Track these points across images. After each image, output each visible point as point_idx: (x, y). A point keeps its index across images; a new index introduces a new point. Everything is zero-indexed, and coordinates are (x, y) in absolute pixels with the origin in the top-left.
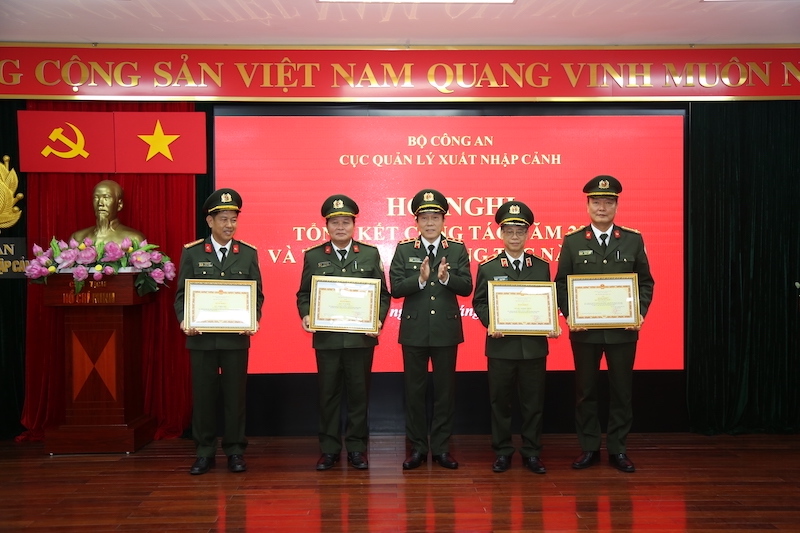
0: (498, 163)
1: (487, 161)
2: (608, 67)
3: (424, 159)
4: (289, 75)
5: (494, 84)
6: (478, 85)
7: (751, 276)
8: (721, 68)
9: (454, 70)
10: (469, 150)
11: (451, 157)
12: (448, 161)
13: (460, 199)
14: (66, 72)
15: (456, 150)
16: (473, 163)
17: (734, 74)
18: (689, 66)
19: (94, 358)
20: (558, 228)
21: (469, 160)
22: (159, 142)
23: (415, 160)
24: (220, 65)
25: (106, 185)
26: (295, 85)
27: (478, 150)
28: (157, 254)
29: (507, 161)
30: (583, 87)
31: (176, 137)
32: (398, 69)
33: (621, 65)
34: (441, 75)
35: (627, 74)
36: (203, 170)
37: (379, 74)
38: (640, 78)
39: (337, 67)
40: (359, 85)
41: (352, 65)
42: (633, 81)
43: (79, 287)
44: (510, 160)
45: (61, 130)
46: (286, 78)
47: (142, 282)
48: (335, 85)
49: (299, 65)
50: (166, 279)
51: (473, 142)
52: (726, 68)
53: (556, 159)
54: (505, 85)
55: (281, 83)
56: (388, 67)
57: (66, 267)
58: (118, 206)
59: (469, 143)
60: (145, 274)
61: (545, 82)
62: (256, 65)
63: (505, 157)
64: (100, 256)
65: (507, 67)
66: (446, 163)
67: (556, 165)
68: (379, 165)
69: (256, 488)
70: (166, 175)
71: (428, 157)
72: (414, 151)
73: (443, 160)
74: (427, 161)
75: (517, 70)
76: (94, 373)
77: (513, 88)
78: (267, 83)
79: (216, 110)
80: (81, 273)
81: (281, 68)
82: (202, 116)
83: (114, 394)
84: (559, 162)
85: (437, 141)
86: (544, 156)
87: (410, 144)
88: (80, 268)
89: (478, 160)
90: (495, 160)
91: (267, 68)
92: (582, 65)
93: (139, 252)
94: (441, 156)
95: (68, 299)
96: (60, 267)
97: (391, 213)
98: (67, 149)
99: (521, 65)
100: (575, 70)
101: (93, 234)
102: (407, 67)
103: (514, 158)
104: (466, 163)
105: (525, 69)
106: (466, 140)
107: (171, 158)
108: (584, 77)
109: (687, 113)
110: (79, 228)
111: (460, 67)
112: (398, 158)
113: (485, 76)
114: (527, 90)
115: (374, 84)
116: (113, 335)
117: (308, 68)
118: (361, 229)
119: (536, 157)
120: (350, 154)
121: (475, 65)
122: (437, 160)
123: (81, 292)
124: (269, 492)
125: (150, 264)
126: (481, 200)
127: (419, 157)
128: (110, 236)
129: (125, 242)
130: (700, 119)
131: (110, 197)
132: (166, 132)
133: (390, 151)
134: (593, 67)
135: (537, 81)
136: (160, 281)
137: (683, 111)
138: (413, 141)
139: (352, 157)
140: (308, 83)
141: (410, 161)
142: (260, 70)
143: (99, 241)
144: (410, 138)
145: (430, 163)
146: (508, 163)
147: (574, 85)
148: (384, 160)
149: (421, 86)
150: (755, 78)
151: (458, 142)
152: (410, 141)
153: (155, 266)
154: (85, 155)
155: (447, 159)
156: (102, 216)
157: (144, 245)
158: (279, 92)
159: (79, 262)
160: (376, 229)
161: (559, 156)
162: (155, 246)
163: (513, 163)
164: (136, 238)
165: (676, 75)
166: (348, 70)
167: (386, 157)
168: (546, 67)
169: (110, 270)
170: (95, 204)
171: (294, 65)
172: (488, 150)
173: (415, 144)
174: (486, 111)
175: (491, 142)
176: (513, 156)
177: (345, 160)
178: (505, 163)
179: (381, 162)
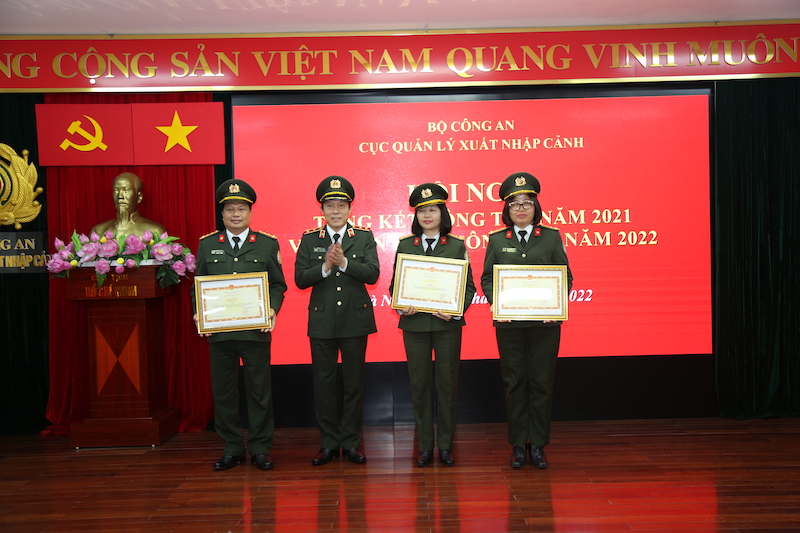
0: (519, 147)
1: (508, 146)
2: (630, 47)
3: (444, 145)
4: (306, 62)
5: (514, 67)
6: (499, 69)
7: (781, 258)
8: (747, 45)
9: (474, 53)
10: (490, 135)
11: (472, 142)
12: (469, 147)
13: (482, 185)
14: (83, 65)
15: (476, 135)
16: (494, 148)
17: (761, 51)
18: (714, 44)
19: (118, 352)
20: (582, 212)
21: (490, 145)
22: (177, 134)
23: (435, 146)
24: (237, 54)
25: (126, 178)
26: (312, 72)
27: (499, 135)
28: (177, 246)
29: (529, 145)
30: (605, 68)
31: (195, 127)
32: (416, 54)
33: (644, 45)
34: (460, 59)
35: (650, 54)
36: (222, 161)
37: (398, 60)
38: (664, 57)
39: (355, 54)
40: (377, 71)
41: (370, 51)
42: (656, 61)
43: (101, 281)
44: (532, 145)
45: (79, 123)
46: (304, 66)
47: (163, 274)
48: (353, 72)
49: (317, 53)
50: (187, 271)
51: (494, 127)
52: (753, 45)
53: (579, 143)
54: (525, 68)
55: (298, 71)
56: (406, 52)
57: (87, 261)
58: (138, 199)
59: (490, 128)
60: (166, 267)
61: (566, 64)
62: (273, 53)
63: (527, 142)
64: (121, 249)
65: (527, 50)
66: (467, 149)
67: (579, 148)
68: (398, 152)
69: (283, 479)
70: (185, 166)
71: (448, 142)
72: (435, 137)
73: (464, 145)
74: (448, 147)
75: (537, 52)
76: (118, 366)
77: (534, 72)
78: (284, 71)
79: (234, 100)
80: (103, 266)
81: (298, 55)
82: (220, 105)
83: (138, 387)
84: (581, 146)
85: (457, 127)
86: (566, 140)
87: (430, 130)
88: (102, 262)
89: (499, 145)
90: (516, 144)
91: (284, 55)
92: (604, 46)
93: (160, 244)
94: (462, 142)
95: (91, 292)
96: (82, 261)
98: (86, 142)
99: (541, 47)
100: (597, 51)
101: (114, 227)
102: (426, 52)
103: (536, 142)
104: (487, 148)
105: (545, 50)
106: (487, 125)
107: (189, 149)
108: (607, 58)
109: (713, 92)
110: (99, 222)
111: (479, 51)
112: (418, 144)
113: (505, 59)
114: (548, 72)
115: (393, 69)
116: (136, 328)
117: (326, 55)
118: (382, 217)
119: (558, 141)
120: (369, 142)
121: (494, 48)
122: (457, 146)
123: (103, 286)
124: (296, 483)
125: (172, 256)
127: (439, 143)
128: (131, 229)
129: (146, 235)
130: (726, 97)
131: (129, 189)
132: (184, 123)
133: (410, 138)
134: (615, 48)
135: (558, 63)
136: (181, 273)
137: (708, 91)
138: (432, 127)
139: (371, 144)
140: (326, 70)
141: (430, 148)
142: (278, 58)
143: (119, 234)
144: (430, 124)
145: (451, 149)
146: (530, 147)
147: (596, 66)
148: (404, 146)
149: (440, 70)
150: (783, 54)
151: (479, 128)
152: (430, 127)
153: (177, 258)
154: (104, 147)
155: (468, 145)
156: (122, 208)
157: (165, 237)
158: (297, 80)
159: (101, 255)
160: (397, 216)
161: (581, 139)
162: (176, 238)
163: (535, 147)
164: (156, 231)
165: (701, 53)
166: (366, 56)
167: (406, 143)
168: (567, 49)
169: (132, 263)
170: (115, 197)
171: (311, 53)
172: (509, 135)
173: (434, 130)
174: (507, 95)
175: (512, 127)
176: (535, 140)
177: (365, 147)
178: (526, 147)
179: (401, 149)
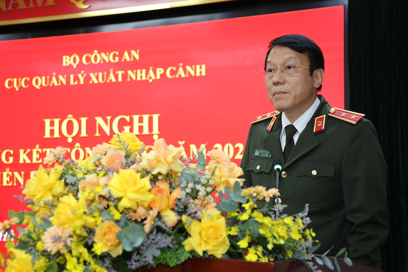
0: (144, 78)
1: (134, 78)
3: (76, 79)
10: (117, 67)
11: (100, 74)
12: (97, 79)
13: (109, 118)
15: (104, 67)
16: (120, 80)
20: (203, 146)
21: (116, 77)
23: (68, 80)
27: (126, 66)
29: (152, 75)
44: (155, 74)
51: (121, 58)
53: (200, 70)
59: (117, 59)
63: (151, 72)
66: (96, 81)
67: (201, 77)
68: (38, 87)
71: (80, 76)
72: (68, 70)
73: (94, 78)
74: (80, 80)
84: (203, 74)
85: (88, 59)
86: (188, 68)
89: (125, 76)
90: (140, 75)
94: (92, 75)
97: (47, 135)
103: (160, 71)
104: (114, 80)
106: (115, 56)
112: (54, 79)
118: (22, 151)
119: (181, 69)
120: (13, 78)
126: (128, 118)
127: (72, 76)
133: (47, 74)
138: (67, 61)
139: (15, 80)
141: (64, 82)
144: (64, 58)
145: (82, 82)
146: (153, 77)
148: (42, 81)
151: (107, 60)
152: (64, 61)
155: (97, 77)
160: (34, 151)
161: (204, 66)
163: (158, 77)
167: (44, 78)
172: (134, 65)
173: (68, 64)
175: (137, 57)
176: (158, 70)
177: (11, 83)
178: (150, 78)
179: (39, 84)
